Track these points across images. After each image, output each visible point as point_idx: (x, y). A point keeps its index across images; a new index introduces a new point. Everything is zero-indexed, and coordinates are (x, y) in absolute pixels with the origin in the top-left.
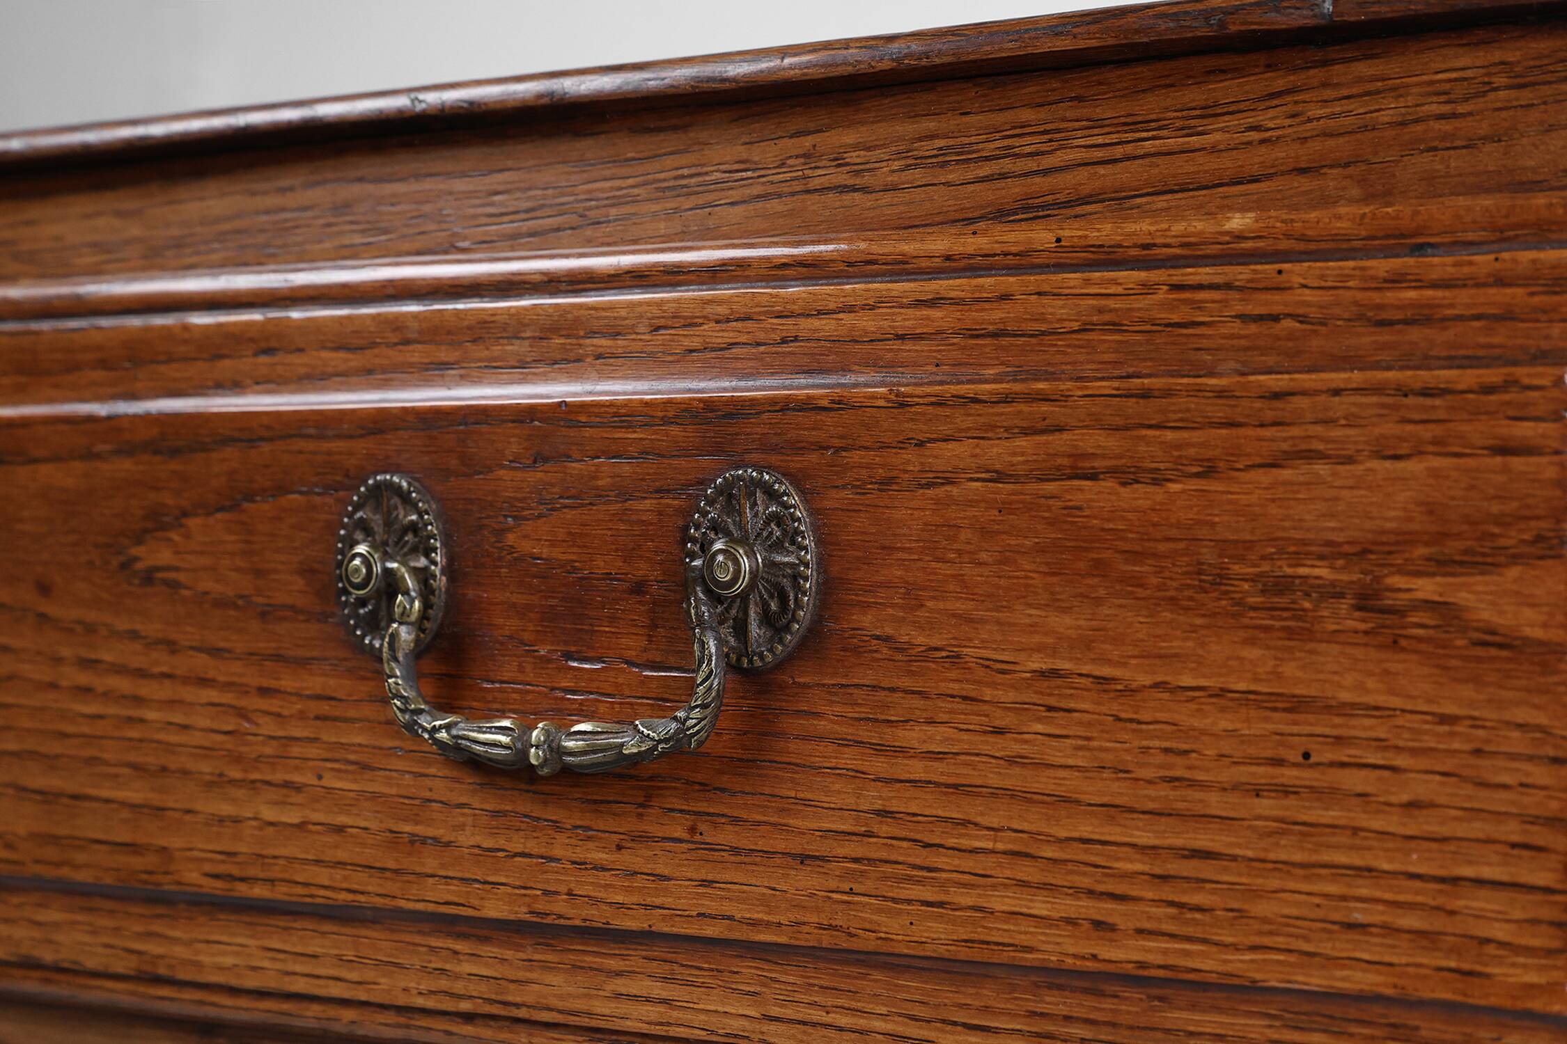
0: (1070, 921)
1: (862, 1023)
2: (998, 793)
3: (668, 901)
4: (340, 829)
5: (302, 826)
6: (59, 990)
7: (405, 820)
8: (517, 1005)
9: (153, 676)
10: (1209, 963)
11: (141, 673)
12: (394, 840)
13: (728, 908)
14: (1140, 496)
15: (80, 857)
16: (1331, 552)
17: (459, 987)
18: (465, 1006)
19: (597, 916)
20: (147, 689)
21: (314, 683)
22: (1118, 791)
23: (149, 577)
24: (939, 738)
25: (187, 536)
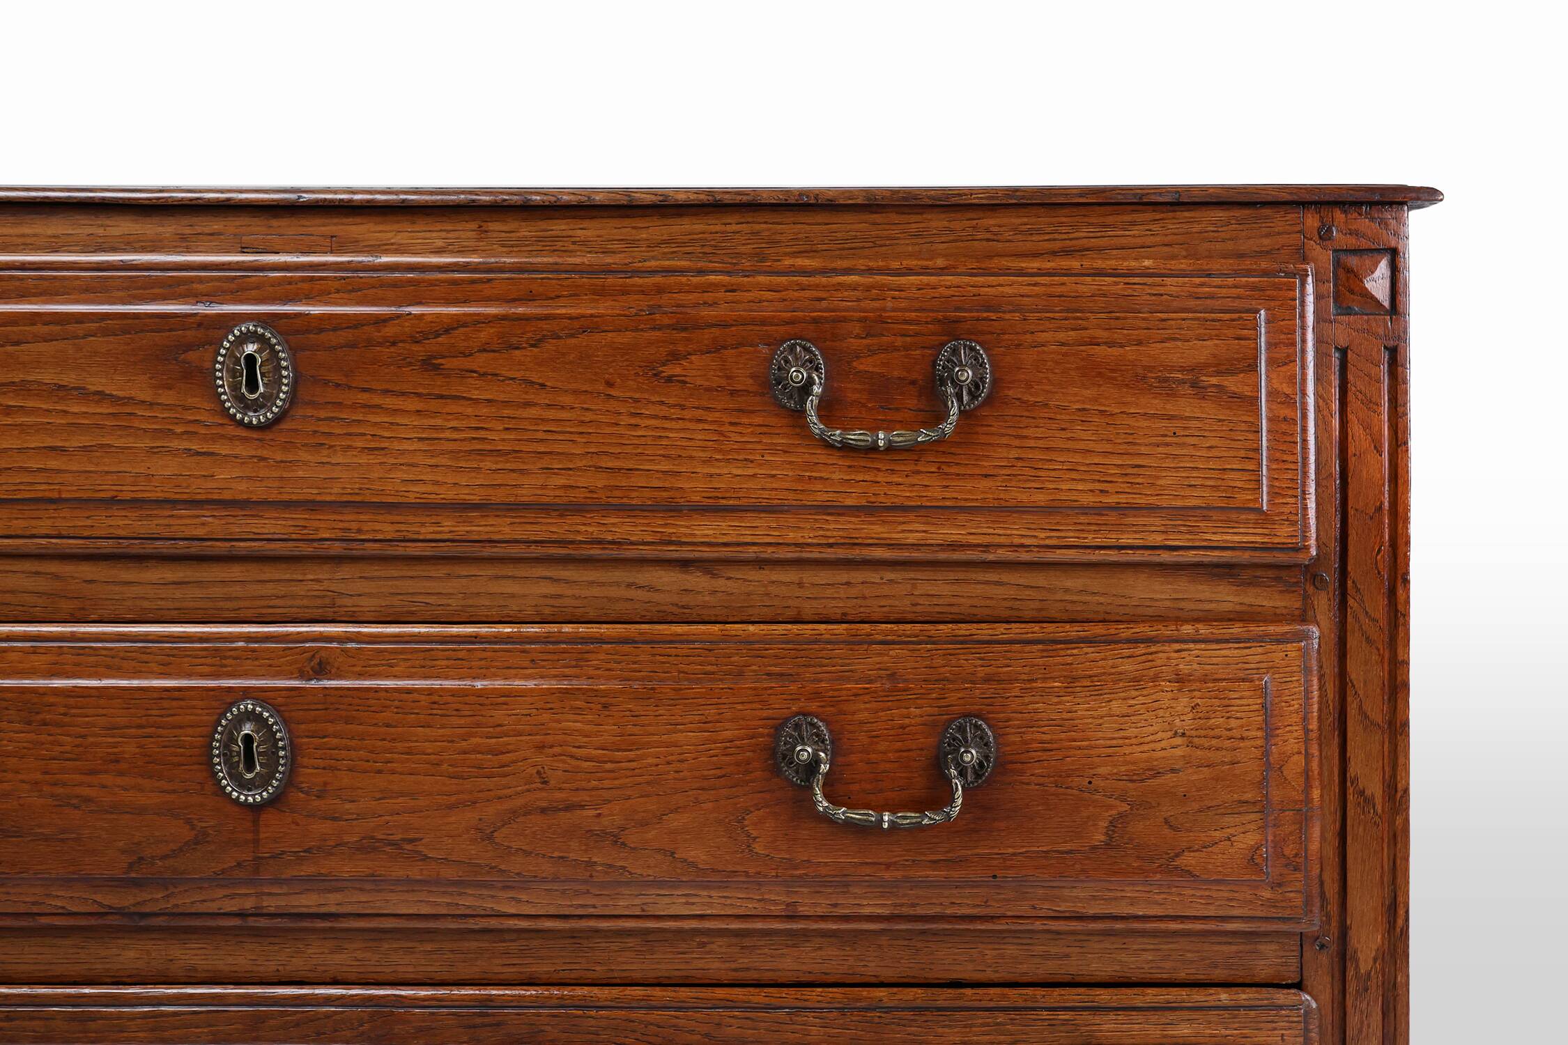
0: (1091, 491)
1: (1009, 532)
2: (1062, 450)
3: (929, 494)
4: (774, 476)
5: (754, 475)
6: (614, 553)
7: (806, 471)
8: (857, 538)
9: (672, 419)
10: (1141, 501)
11: (665, 418)
12: (800, 479)
13: (955, 495)
14: (1115, 351)
15: (634, 494)
16: (1182, 369)
17: (829, 534)
18: (831, 541)
19: (898, 501)
20: (668, 424)
21: (758, 420)
22: (1109, 447)
23: (669, 379)
24: (1039, 432)
25: (691, 363)
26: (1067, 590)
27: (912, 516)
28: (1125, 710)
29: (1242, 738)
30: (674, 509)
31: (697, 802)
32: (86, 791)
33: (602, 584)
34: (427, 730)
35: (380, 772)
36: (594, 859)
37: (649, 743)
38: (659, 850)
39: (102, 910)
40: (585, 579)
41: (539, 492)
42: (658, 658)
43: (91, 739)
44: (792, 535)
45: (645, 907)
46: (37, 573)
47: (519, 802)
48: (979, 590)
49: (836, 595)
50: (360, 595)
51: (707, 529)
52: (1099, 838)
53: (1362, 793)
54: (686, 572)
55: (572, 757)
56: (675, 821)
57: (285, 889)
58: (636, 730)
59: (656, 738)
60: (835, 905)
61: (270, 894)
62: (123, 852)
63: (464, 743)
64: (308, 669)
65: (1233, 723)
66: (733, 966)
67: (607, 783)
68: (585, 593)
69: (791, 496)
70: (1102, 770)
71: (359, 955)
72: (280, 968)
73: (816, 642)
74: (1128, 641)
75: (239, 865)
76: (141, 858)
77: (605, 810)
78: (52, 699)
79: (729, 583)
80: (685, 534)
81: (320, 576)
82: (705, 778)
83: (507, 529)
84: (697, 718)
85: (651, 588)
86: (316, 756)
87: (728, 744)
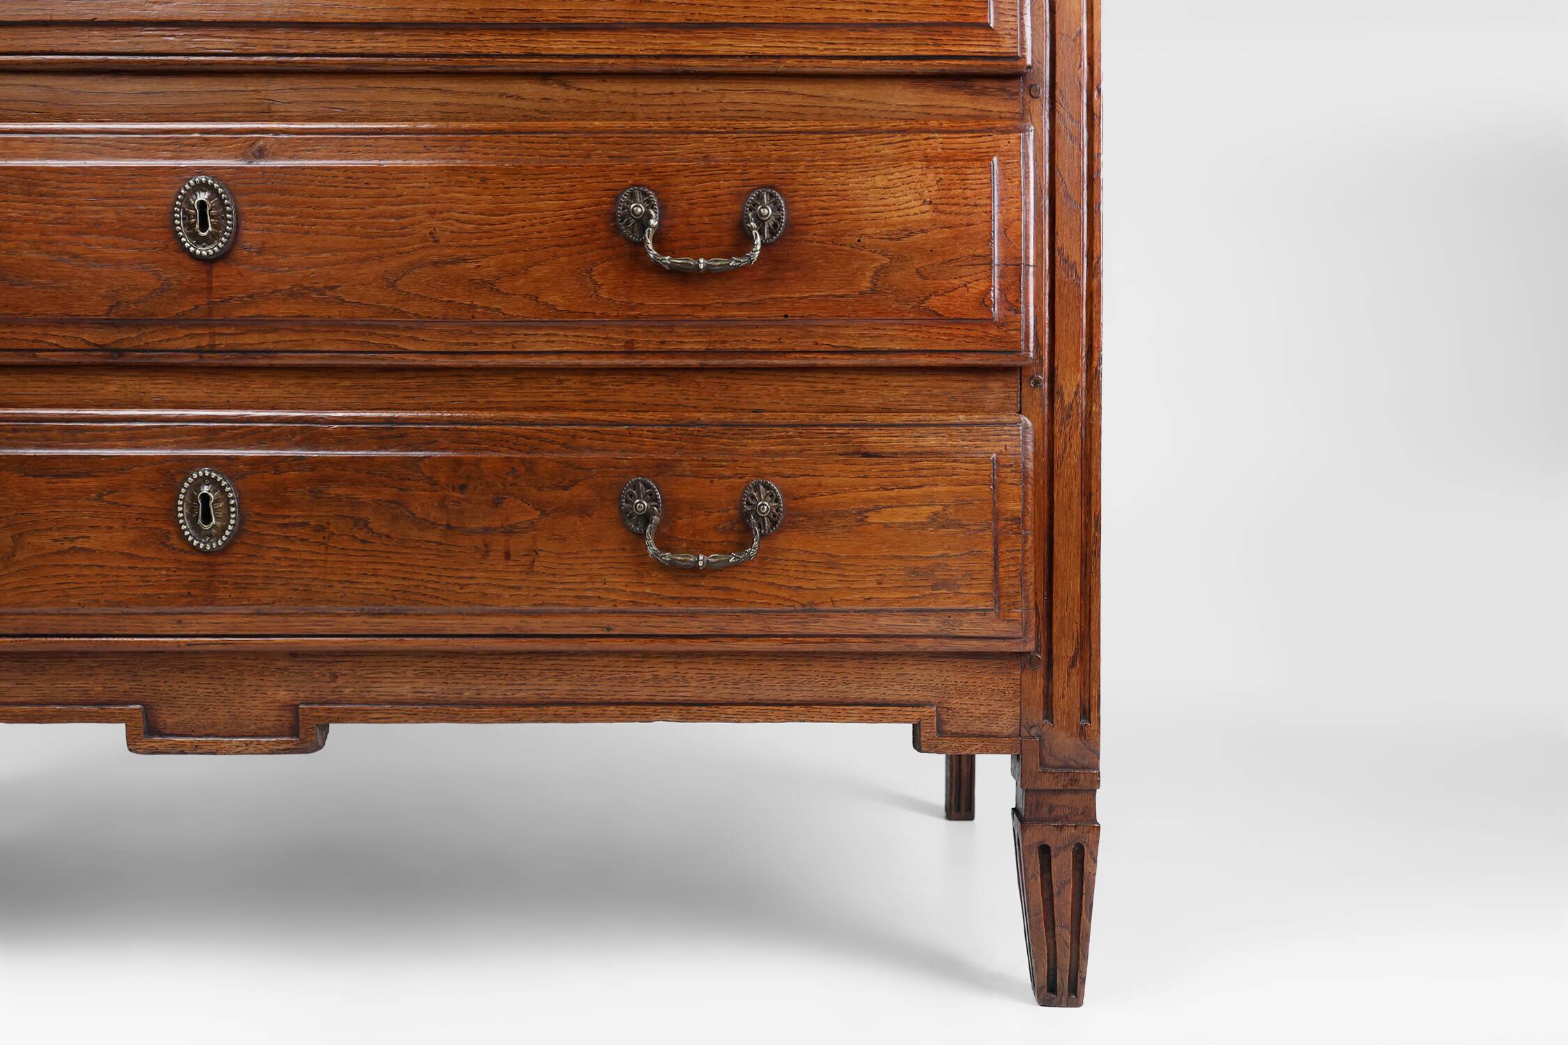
0: (859, 11)
1: (795, 45)
3: (733, 13)
8: (678, 51)
10: (898, 18)
13: (754, 14)
15: (505, 15)
17: (656, 47)
18: (658, 53)
19: (710, 19)
26: (841, 99)
27: (720, 33)
28: (886, 183)
29: (976, 205)
30: (535, 27)
31: (555, 256)
32: (74, 249)
33: (479, 94)
34: (343, 200)
35: (307, 233)
36: (475, 303)
37: (517, 209)
38: (525, 295)
39: (88, 347)
40: (467, 90)
41: (430, 14)
42: (524, 144)
43: (78, 208)
44: (627, 48)
45: (515, 344)
46: (34, 86)
47: (416, 257)
48: (773, 98)
49: (663, 103)
50: (290, 103)
51: (561, 44)
52: (866, 285)
53: (1066, 261)
54: (546, 84)
55: (457, 220)
56: (539, 272)
57: (232, 330)
58: (507, 199)
59: (523, 205)
60: (663, 342)
61: (221, 334)
62: (105, 297)
63: (372, 210)
64: (249, 154)
65: (969, 193)
66: (585, 398)
67: (484, 241)
68: (467, 101)
69: (627, 15)
70: (867, 231)
71: (293, 389)
72: (230, 400)
73: (647, 132)
74: (888, 132)
75: (197, 307)
76: (118, 303)
77: (483, 262)
78: (47, 176)
79: (579, 93)
80: (544, 48)
81: (259, 88)
82: (560, 237)
83: (404, 45)
84: (555, 189)
85: (518, 97)
86: (256, 220)
87: (579, 210)
